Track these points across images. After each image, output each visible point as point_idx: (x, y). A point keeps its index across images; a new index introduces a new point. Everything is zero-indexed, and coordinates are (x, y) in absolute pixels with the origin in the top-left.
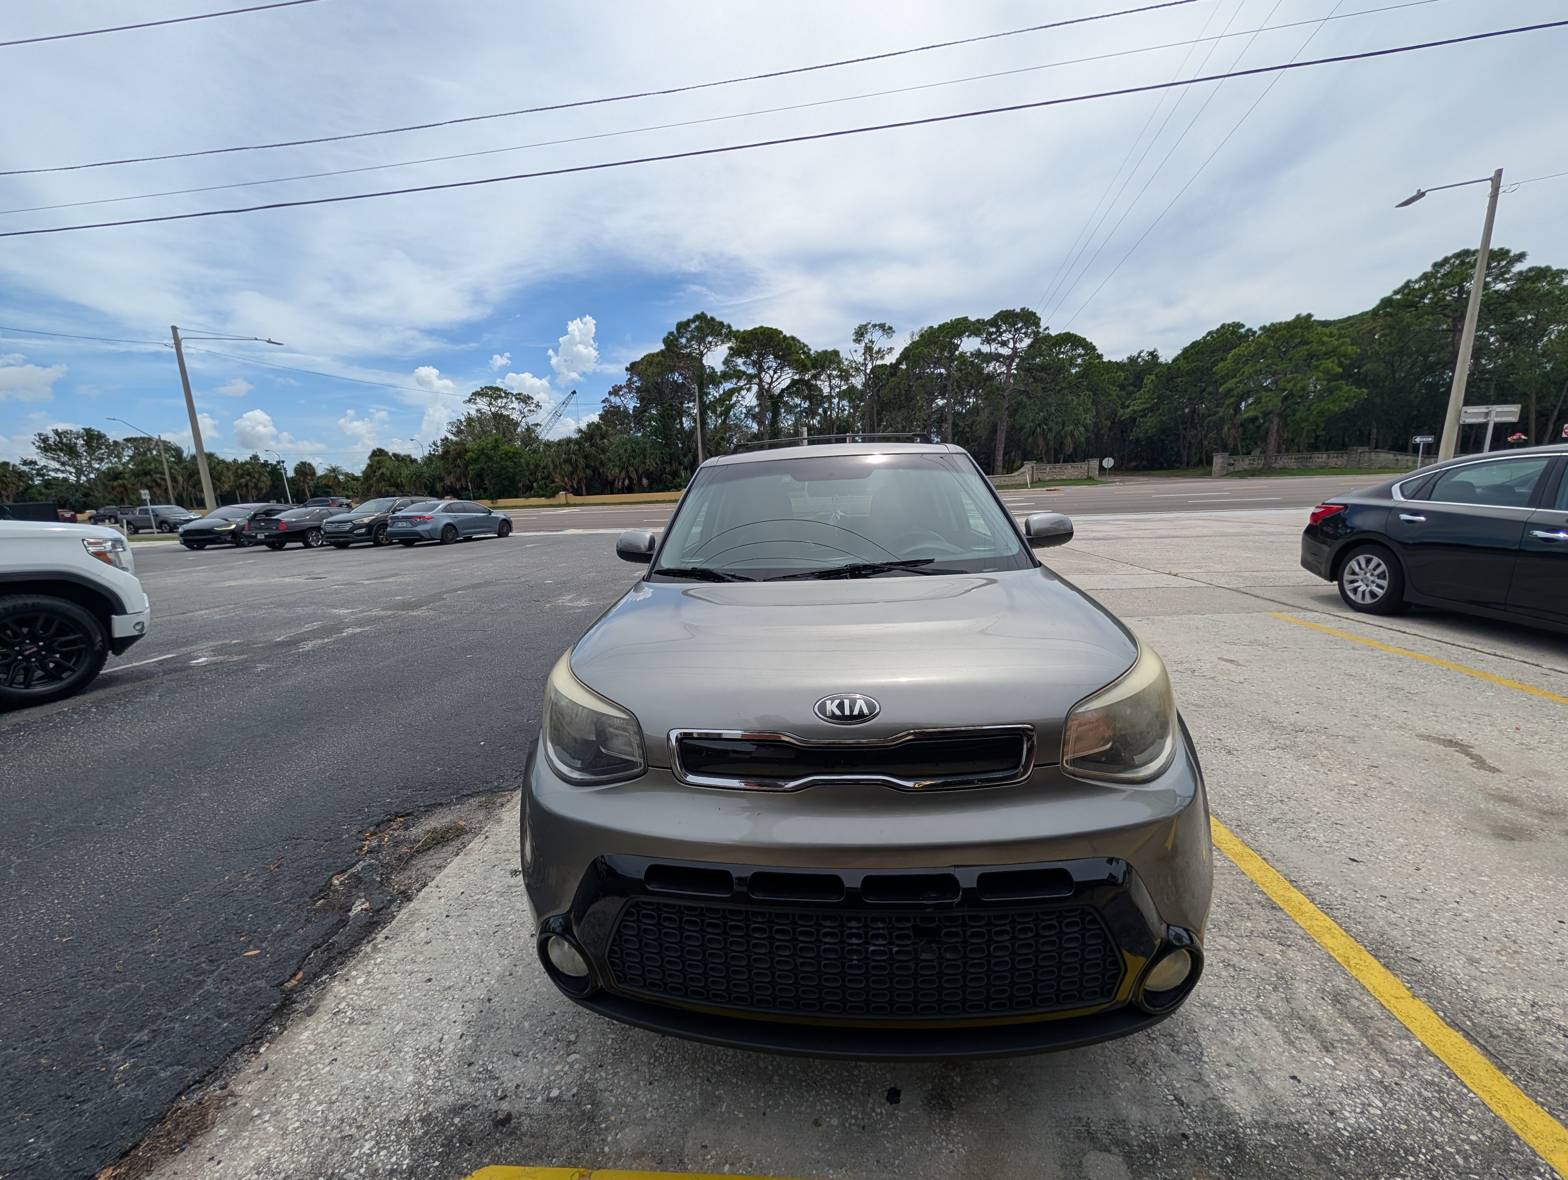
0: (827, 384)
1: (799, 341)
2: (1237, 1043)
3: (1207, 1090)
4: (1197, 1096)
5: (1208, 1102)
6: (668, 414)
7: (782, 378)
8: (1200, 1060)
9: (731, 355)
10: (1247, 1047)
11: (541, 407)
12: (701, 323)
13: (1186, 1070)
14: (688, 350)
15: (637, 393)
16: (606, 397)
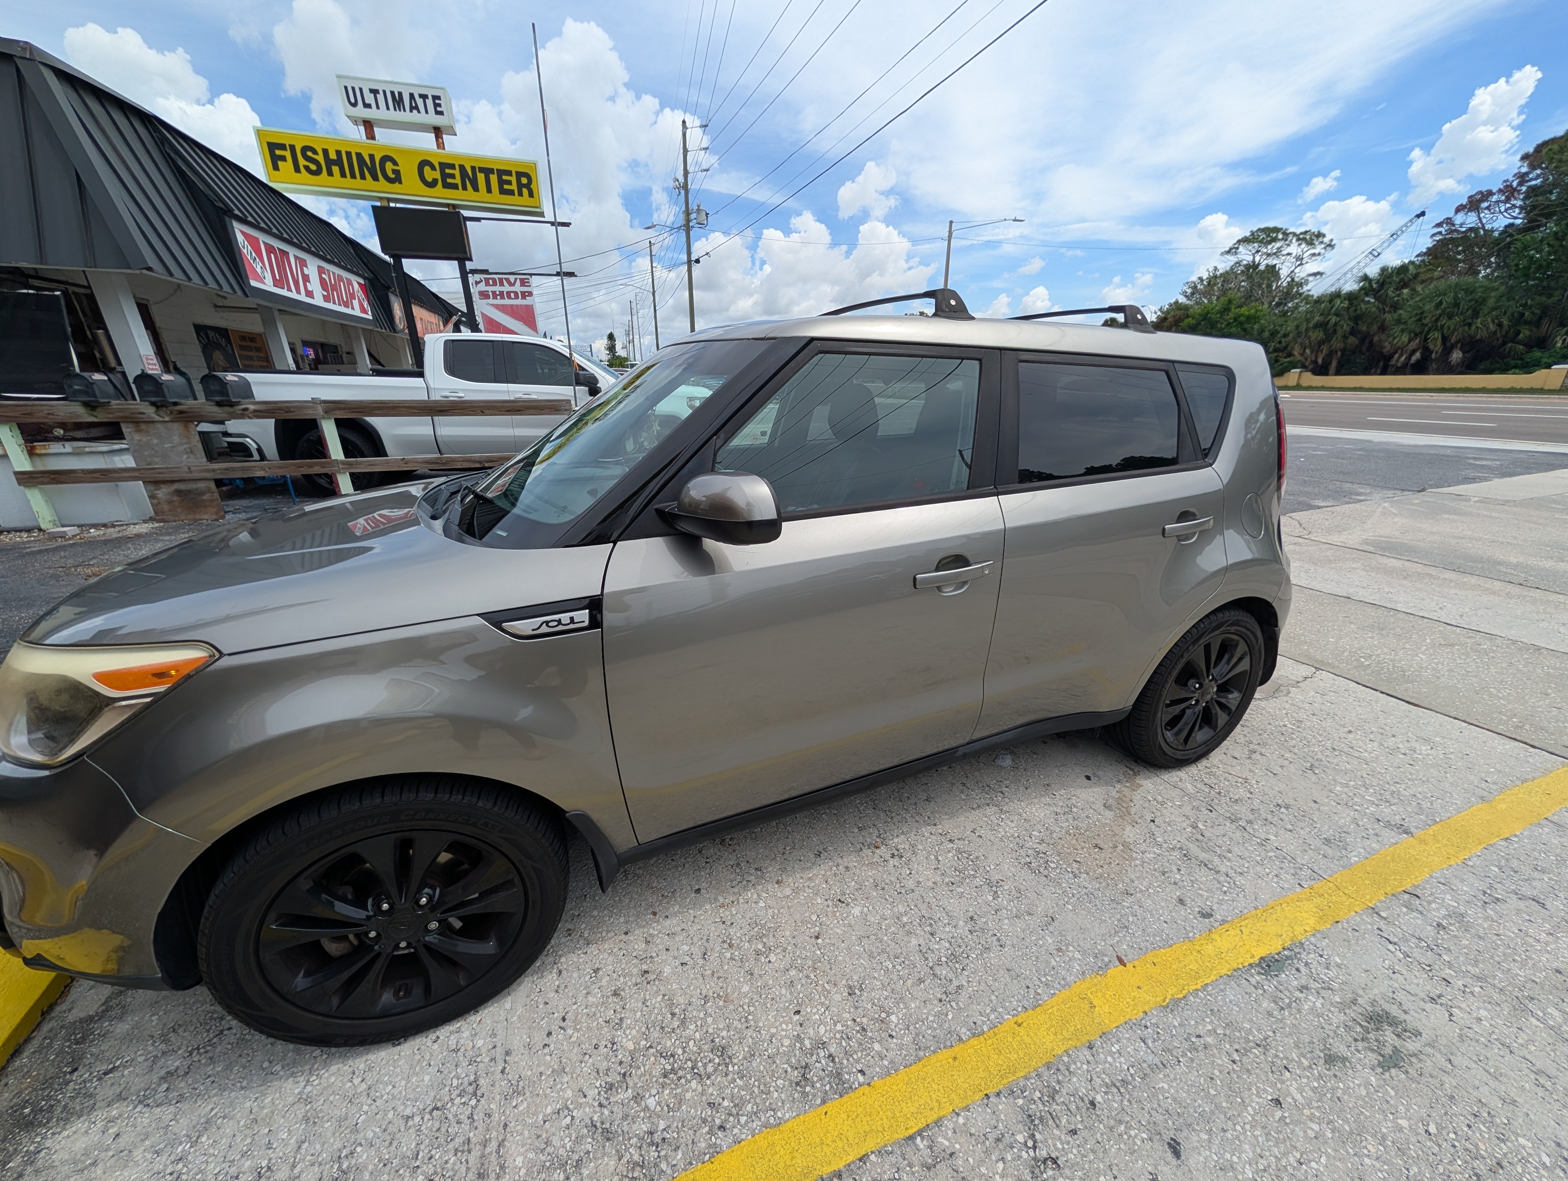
2: (138, 1154)
3: (104, 1104)
4: (105, 1091)
5: (92, 1102)
8: (140, 1102)
10: (126, 1166)
11: (1333, 247)
13: (138, 1083)
15: (1525, 199)
16: (1451, 214)
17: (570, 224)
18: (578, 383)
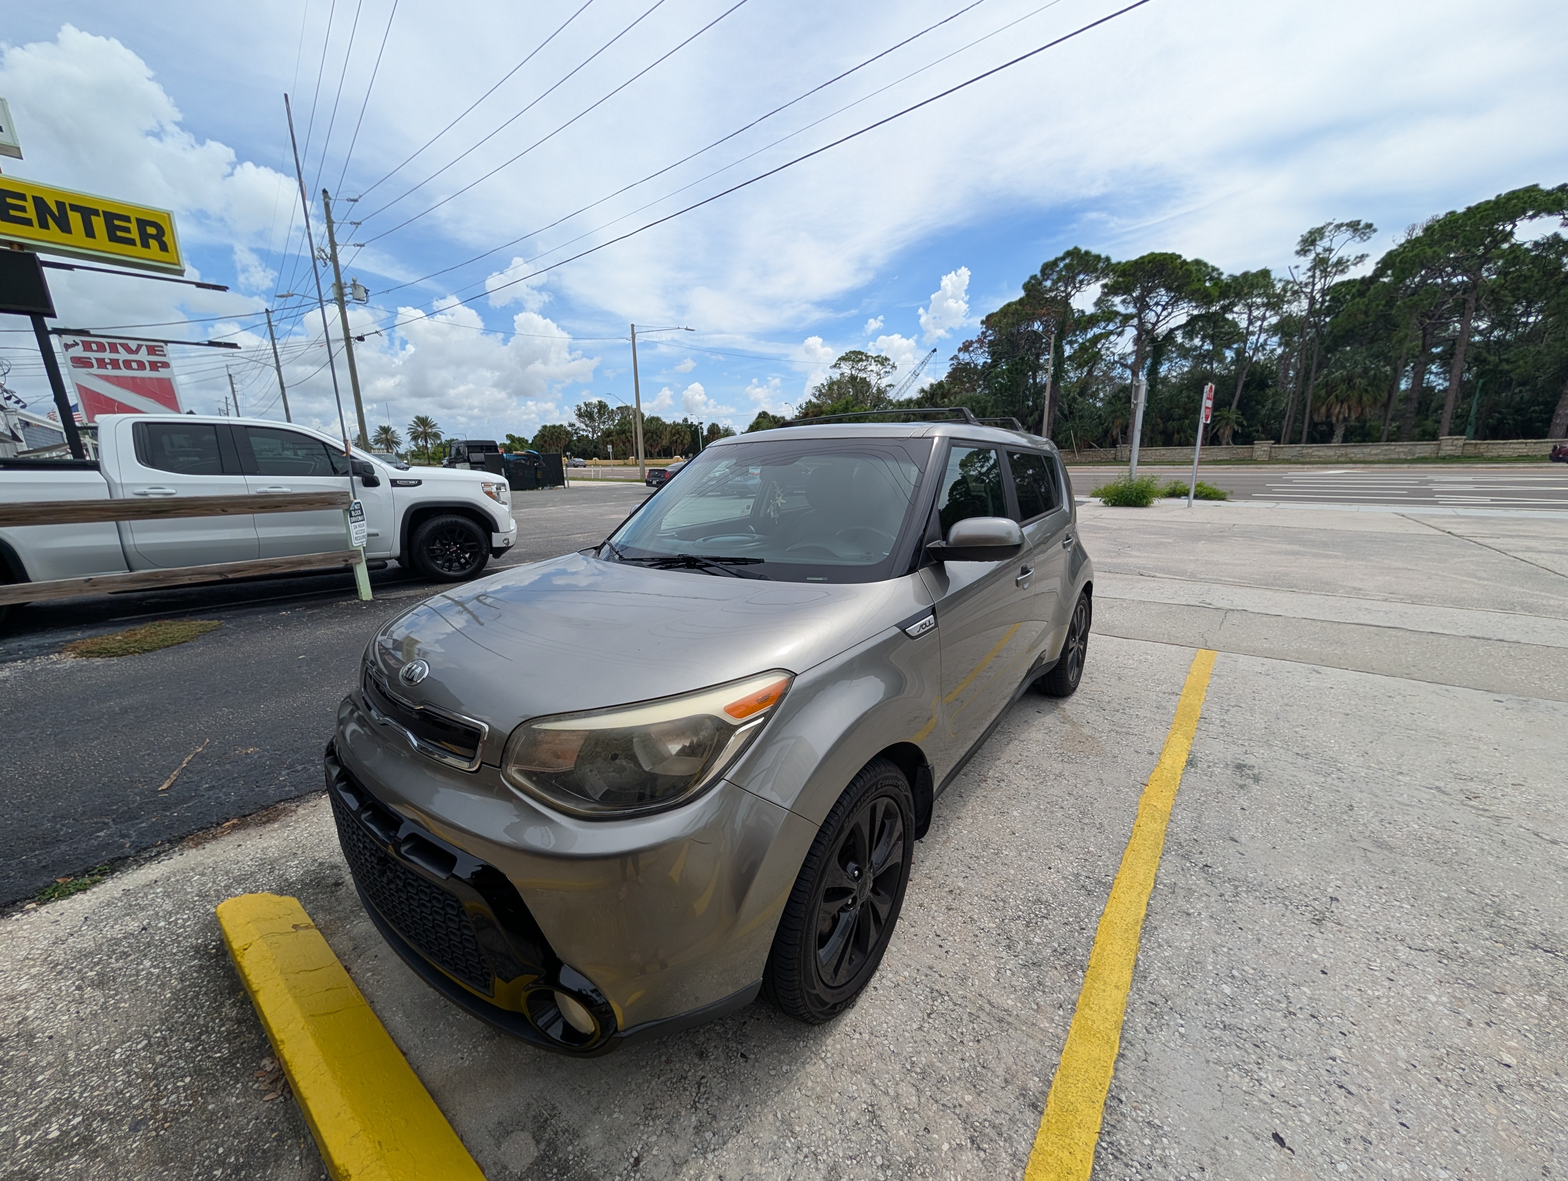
0: (1245, 316)
1: (1206, 265)
4: (657, 1172)
6: (1017, 369)
7: (1173, 315)
8: (704, 1154)
9: (1105, 294)
11: (895, 367)
12: (1072, 260)
13: (680, 1149)
14: (1053, 294)
15: (988, 347)
16: (957, 353)
17: (227, 288)
18: (355, 474)
